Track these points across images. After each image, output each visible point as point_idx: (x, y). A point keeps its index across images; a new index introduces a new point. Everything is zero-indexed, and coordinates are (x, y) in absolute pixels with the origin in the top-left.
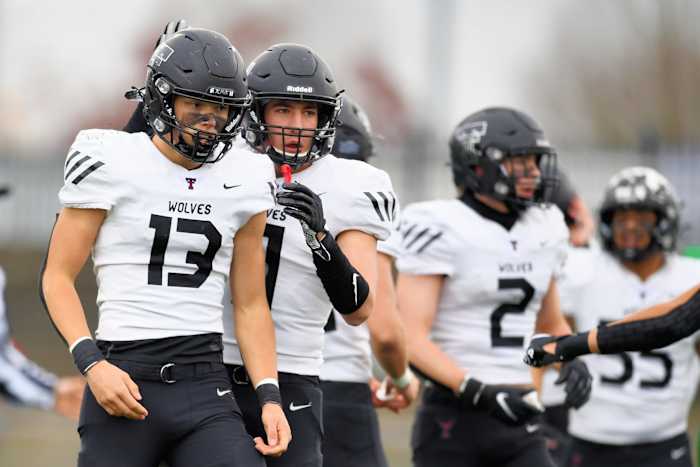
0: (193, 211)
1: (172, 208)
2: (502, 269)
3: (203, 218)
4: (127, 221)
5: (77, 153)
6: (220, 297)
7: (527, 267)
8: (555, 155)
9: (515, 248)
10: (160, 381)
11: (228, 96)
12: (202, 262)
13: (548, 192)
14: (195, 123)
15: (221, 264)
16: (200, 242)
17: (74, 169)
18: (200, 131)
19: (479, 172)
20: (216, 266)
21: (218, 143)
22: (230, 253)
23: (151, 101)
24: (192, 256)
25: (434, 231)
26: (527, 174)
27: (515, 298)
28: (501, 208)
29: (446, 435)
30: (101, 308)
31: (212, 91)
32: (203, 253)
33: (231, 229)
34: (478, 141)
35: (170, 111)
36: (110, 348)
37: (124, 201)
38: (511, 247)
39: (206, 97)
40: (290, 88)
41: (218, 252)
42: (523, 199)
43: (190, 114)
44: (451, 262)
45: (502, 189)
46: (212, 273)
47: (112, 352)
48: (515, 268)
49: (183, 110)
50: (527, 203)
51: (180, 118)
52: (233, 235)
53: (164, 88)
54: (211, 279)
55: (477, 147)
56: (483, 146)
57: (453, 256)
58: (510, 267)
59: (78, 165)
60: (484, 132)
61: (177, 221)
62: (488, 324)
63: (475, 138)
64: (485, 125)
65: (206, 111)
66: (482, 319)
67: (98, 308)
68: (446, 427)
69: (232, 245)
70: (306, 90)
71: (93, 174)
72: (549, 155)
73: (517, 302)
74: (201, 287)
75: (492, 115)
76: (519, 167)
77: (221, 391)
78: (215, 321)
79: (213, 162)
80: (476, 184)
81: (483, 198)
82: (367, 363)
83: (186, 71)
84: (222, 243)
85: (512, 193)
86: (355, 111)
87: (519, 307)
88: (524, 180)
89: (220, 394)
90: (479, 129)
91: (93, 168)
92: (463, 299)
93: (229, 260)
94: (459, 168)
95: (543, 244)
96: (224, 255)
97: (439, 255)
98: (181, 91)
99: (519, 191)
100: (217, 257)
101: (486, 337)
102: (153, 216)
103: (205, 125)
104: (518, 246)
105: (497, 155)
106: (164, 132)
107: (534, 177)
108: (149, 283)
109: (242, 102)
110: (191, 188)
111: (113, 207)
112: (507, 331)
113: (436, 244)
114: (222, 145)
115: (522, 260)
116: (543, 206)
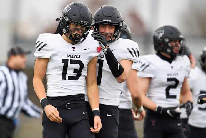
0: (75, 57)
1: (68, 57)
2: (168, 75)
3: (78, 59)
4: (54, 61)
5: (39, 41)
6: (84, 83)
7: (176, 75)
8: (185, 40)
9: (172, 69)
10: (66, 108)
11: (86, 24)
12: (78, 73)
13: (183, 51)
14: (75, 31)
15: (84, 73)
16: (77, 66)
17: (38, 46)
18: (76, 34)
19: (162, 46)
20: (82, 73)
21: (82, 37)
22: (86, 69)
23: (62, 23)
24: (75, 71)
25: (147, 64)
26: (176, 46)
27: (173, 84)
28: (169, 56)
29: (153, 124)
30: (48, 87)
31: (81, 22)
32: (78, 70)
33: (87, 62)
34: (161, 36)
35: (68, 27)
36: (50, 99)
37: (54, 55)
38: (171, 68)
39: (79, 24)
40: (104, 20)
41: (83, 69)
42: (176, 54)
43: (74, 28)
44: (152, 74)
45: (169, 51)
46: (81, 76)
47: (51, 99)
48: (172, 75)
49: (72, 27)
50: (176, 55)
51: (71, 29)
52: (87, 64)
53: (67, 20)
54: (81, 78)
55: (161, 38)
56: (163, 38)
57: (153, 72)
58: (171, 75)
59: (39, 45)
60: (163, 33)
61: (70, 60)
62: (165, 91)
63: (161, 35)
64: (163, 31)
65: (79, 27)
66: (163, 90)
67: (47, 87)
68: (154, 122)
69: (87, 67)
70: (109, 21)
71: (44, 48)
72: (183, 40)
73: (174, 85)
74: (78, 80)
75: (166, 28)
76: (174, 44)
77: (84, 112)
78: (82, 90)
79: (80, 43)
80: (161, 49)
81: (163, 54)
82: (131, 103)
83: (74, 15)
84: (84, 67)
85: (172, 52)
86: (126, 26)
87: (175, 87)
88: (176, 48)
89: (84, 113)
90: (162, 32)
91: (44, 46)
92: (157, 85)
93: (86, 71)
94: (156, 44)
95: (181, 67)
96: (85, 70)
97: (149, 71)
98: (72, 21)
99: (174, 51)
100: (83, 71)
101: (164, 96)
102: (63, 59)
103: (78, 32)
104: (173, 68)
105: (167, 40)
106: (66, 33)
107: (179, 47)
108: (62, 79)
109: (90, 26)
110: (74, 50)
111: (51, 57)
112: (171, 93)
113: (148, 68)
114: (83, 38)
115: (174, 73)
116: (182, 55)
